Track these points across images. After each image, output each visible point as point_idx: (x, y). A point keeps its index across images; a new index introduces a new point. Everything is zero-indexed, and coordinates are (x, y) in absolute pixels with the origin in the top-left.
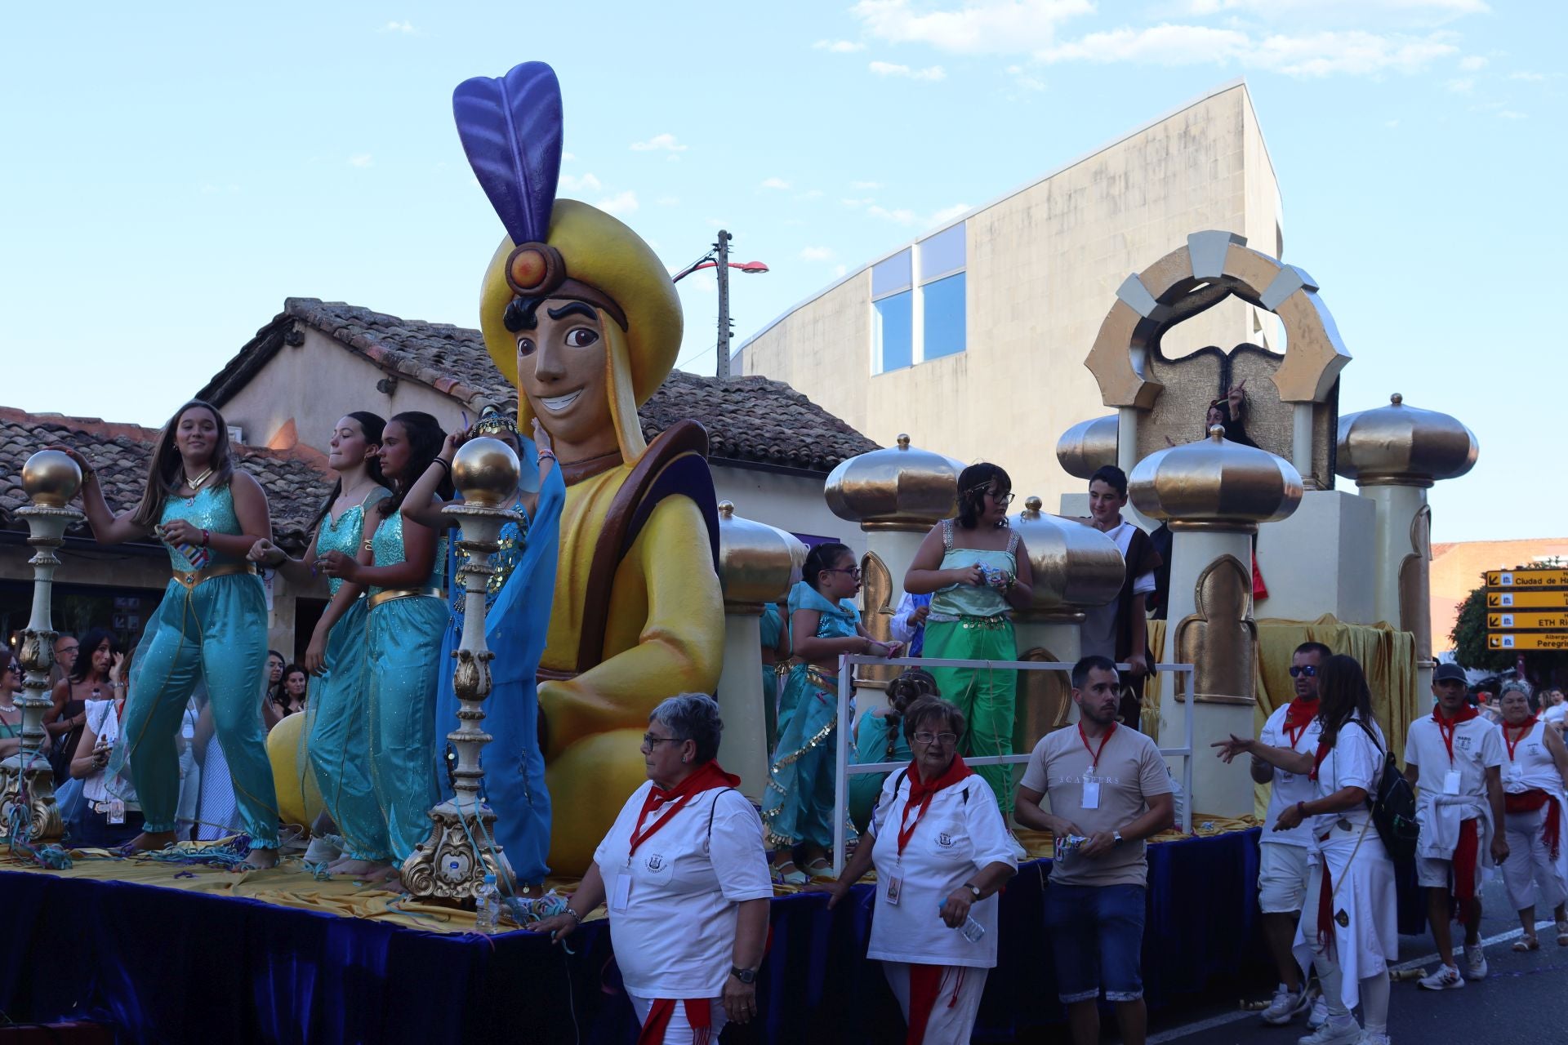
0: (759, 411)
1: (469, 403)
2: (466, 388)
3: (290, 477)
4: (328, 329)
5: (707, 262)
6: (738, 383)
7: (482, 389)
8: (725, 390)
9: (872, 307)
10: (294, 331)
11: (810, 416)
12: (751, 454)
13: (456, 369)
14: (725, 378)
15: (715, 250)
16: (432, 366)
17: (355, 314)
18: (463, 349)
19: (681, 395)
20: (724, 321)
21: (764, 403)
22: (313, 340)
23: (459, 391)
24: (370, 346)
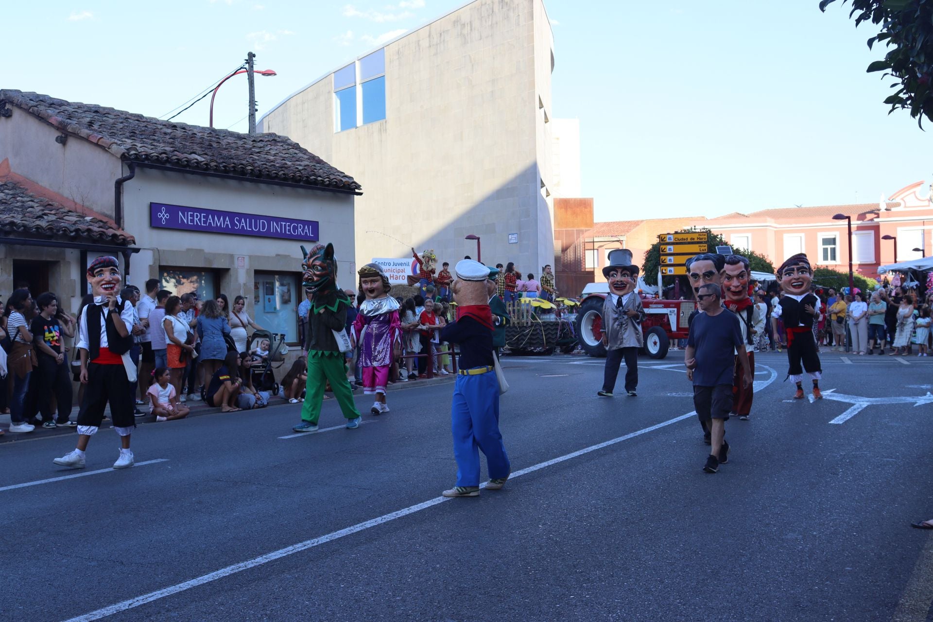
0: (273, 152)
1: (109, 148)
2: (107, 140)
3: (7, 191)
4: (26, 107)
5: (242, 70)
6: (260, 137)
7: (116, 141)
8: (254, 141)
9: (334, 95)
10: (6, 108)
11: (301, 155)
12: (269, 176)
13: (100, 129)
14: (253, 134)
15: (246, 63)
16: (87, 128)
17: (41, 98)
18: (104, 118)
19: (229, 143)
20: (252, 102)
21: (275, 148)
22: (17, 114)
23: (103, 142)
24: (51, 116)
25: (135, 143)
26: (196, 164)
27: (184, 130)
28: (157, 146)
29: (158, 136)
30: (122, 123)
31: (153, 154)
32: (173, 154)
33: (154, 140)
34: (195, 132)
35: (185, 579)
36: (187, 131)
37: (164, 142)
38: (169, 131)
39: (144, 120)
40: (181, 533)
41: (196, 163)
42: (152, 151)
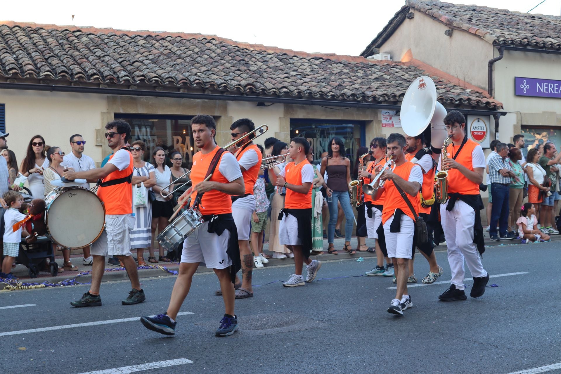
1: (484, 37)
2: (482, 31)
3: (410, 73)
4: (423, 10)
7: (489, 31)
10: (410, 12)
13: (477, 23)
16: (467, 23)
17: (434, 3)
18: (480, 15)
22: (417, 16)
23: (479, 33)
24: (441, 16)
25: (503, 32)
26: (550, 46)
27: (541, 20)
28: (520, 33)
29: (521, 26)
30: (493, 17)
31: (517, 40)
32: (532, 38)
33: (518, 28)
34: (549, 21)
35: (545, 364)
36: (543, 20)
37: (526, 30)
38: (529, 21)
39: (510, 14)
40: (541, 328)
41: (551, 44)
42: (516, 37)
